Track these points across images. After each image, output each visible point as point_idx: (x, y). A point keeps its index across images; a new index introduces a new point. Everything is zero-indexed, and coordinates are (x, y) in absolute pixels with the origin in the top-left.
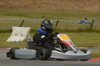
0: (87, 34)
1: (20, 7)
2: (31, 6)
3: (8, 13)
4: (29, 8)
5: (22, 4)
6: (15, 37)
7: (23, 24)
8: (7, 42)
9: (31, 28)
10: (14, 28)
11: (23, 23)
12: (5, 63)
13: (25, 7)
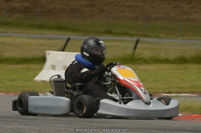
0: (196, 66)
1: (62, 12)
2: (84, 10)
4: (80, 14)
5: (67, 5)
6: (52, 71)
7: (67, 47)
10: (49, 54)
11: (69, 44)
12: (31, 124)
13: (72, 12)
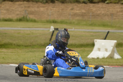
1: (105, 16)
2: (118, 14)
3: (90, 23)
4: (116, 17)
5: (108, 11)
6: (98, 52)
7: (107, 37)
8: (88, 58)
9: (117, 41)
10: (96, 41)
11: (108, 35)
13: (111, 16)
